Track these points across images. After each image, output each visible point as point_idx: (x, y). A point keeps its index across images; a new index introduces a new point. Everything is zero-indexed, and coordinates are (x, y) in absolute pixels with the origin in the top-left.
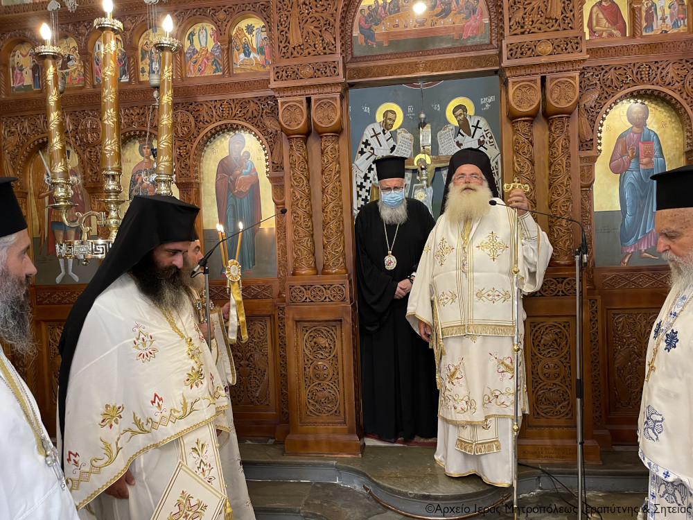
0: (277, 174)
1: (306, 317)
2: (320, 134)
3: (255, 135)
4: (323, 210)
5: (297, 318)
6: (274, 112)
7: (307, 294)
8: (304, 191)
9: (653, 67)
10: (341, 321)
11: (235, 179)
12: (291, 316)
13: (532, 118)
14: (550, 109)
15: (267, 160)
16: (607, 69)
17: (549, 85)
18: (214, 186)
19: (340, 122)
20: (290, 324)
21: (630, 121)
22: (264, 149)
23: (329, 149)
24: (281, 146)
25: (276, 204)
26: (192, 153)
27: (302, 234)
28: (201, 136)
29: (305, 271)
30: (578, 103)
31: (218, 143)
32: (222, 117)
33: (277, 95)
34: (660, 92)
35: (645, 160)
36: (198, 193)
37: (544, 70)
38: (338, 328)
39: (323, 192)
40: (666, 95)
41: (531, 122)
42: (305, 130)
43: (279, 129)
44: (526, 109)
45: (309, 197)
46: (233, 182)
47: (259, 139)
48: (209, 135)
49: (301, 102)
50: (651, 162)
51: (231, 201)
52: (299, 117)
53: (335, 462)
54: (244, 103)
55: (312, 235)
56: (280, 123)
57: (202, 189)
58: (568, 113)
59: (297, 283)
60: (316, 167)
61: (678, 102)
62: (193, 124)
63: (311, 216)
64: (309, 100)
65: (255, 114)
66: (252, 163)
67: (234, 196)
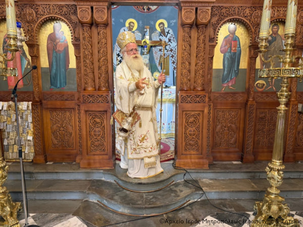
0: (77, 43)
1: (90, 109)
2: (97, 25)
3: (66, 23)
4: (99, 61)
5: (86, 109)
6: (75, 13)
7: (91, 99)
8: (89, 51)
9: (240, 9)
10: (106, 111)
11: (57, 44)
12: (83, 108)
13: (191, 26)
14: (198, 23)
15: (72, 36)
16: (222, 8)
17: (199, 12)
18: (46, 47)
19: (107, 20)
20: (82, 112)
21: (229, 31)
22: (71, 30)
23: (101, 32)
24: (79, 30)
25: (76, 57)
26: (35, 29)
27: (88, 71)
28: (39, 21)
29: (90, 89)
30: (209, 21)
31: (48, 26)
32: (49, 13)
33: (76, 4)
34: (242, 20)
35: (233, 49)
36: (38, 49)
37: (197, 5)
38: (105, 114)
39: (99, 53)
40: (244, 21)
41: (191, 28)
42: (90, 23)
43: (78, 21)
44: (189, 21)
45: (92, 54)
46: (56, 45)
47: (68, 25)
48: (43, 21)
49: (88, 8)
50: (236, 49)
51: (55, 54)
52: (87, 16)
53: (102, 171)
54: (60, 7)
55: (93, 73)
56: (78, 18)
57: (40, 48)
58: (206, 25)
59: (86, 94)
60: (95, 40)
61: (248, 24)
62: (35, 15)
63: (93, 64)
64: (92, 8)
65: (66, 13)
66: (65, 37)
67: (56, 52)
